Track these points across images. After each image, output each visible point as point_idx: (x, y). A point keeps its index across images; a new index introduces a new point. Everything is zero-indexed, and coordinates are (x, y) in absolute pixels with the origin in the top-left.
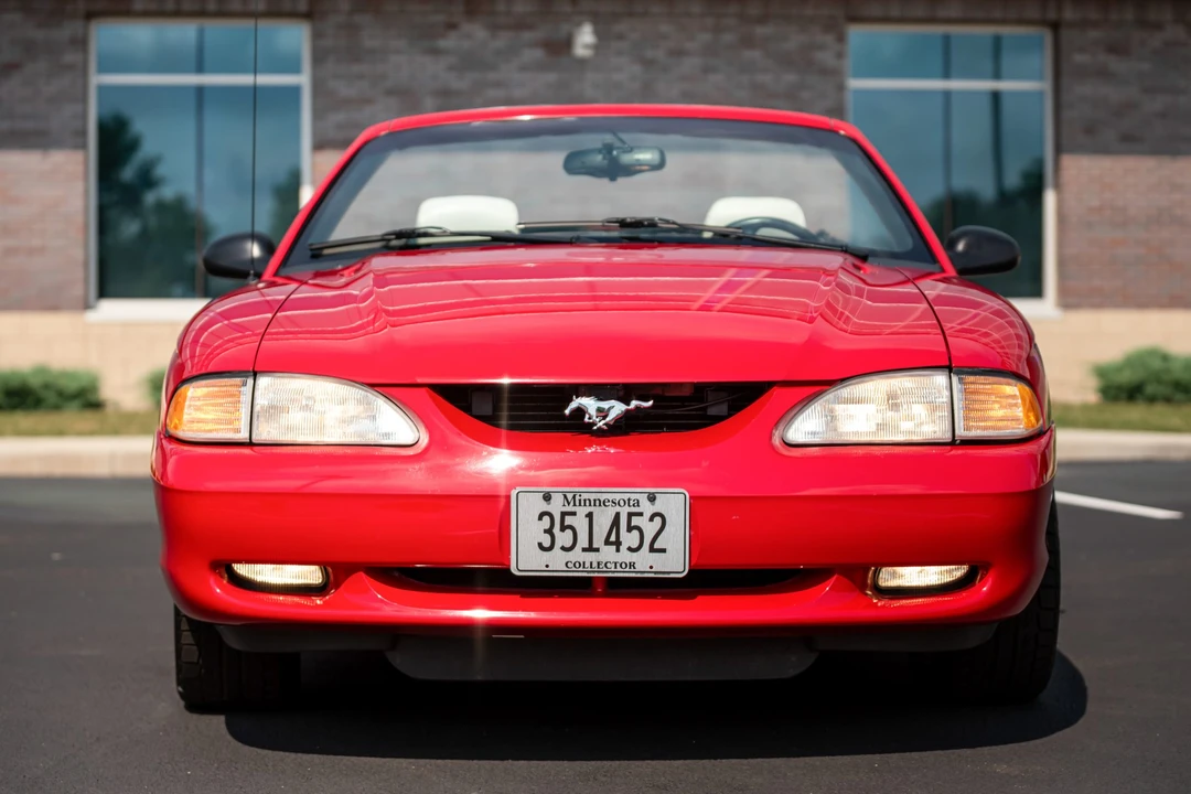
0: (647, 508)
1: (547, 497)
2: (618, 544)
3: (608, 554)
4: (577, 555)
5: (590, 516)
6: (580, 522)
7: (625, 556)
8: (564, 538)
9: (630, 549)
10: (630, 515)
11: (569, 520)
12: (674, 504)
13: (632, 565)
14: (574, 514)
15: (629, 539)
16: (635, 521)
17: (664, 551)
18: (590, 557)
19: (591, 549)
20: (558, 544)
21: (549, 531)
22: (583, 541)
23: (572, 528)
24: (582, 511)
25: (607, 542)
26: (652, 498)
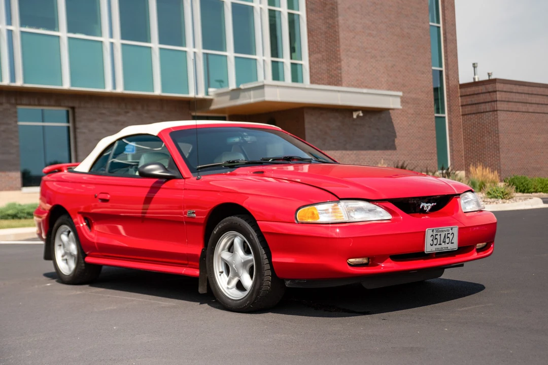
0: (451, 232)
1: (433, 231)
2: (445, 242)
3: (443, 245)
4: (438, 246)
5: (440, 235)
6: (438, 237)
7: (447, 245)
8: (435, 242)
9: (448, 243)
10: (448, 234)
11: (437, 237)
12: (455, 230)
13: (447, 248)
14: (437, 235)
15: (447, 240)
16: (449, 235)
17: (453, 243)
18: (440, 246)
19: (440, 244)
20: (434, 243)
21: (432, 240)
22: (439, 243)
23: (437, 239)
24: (439, 234)
25: (443, 242)
26: (452, 229)
